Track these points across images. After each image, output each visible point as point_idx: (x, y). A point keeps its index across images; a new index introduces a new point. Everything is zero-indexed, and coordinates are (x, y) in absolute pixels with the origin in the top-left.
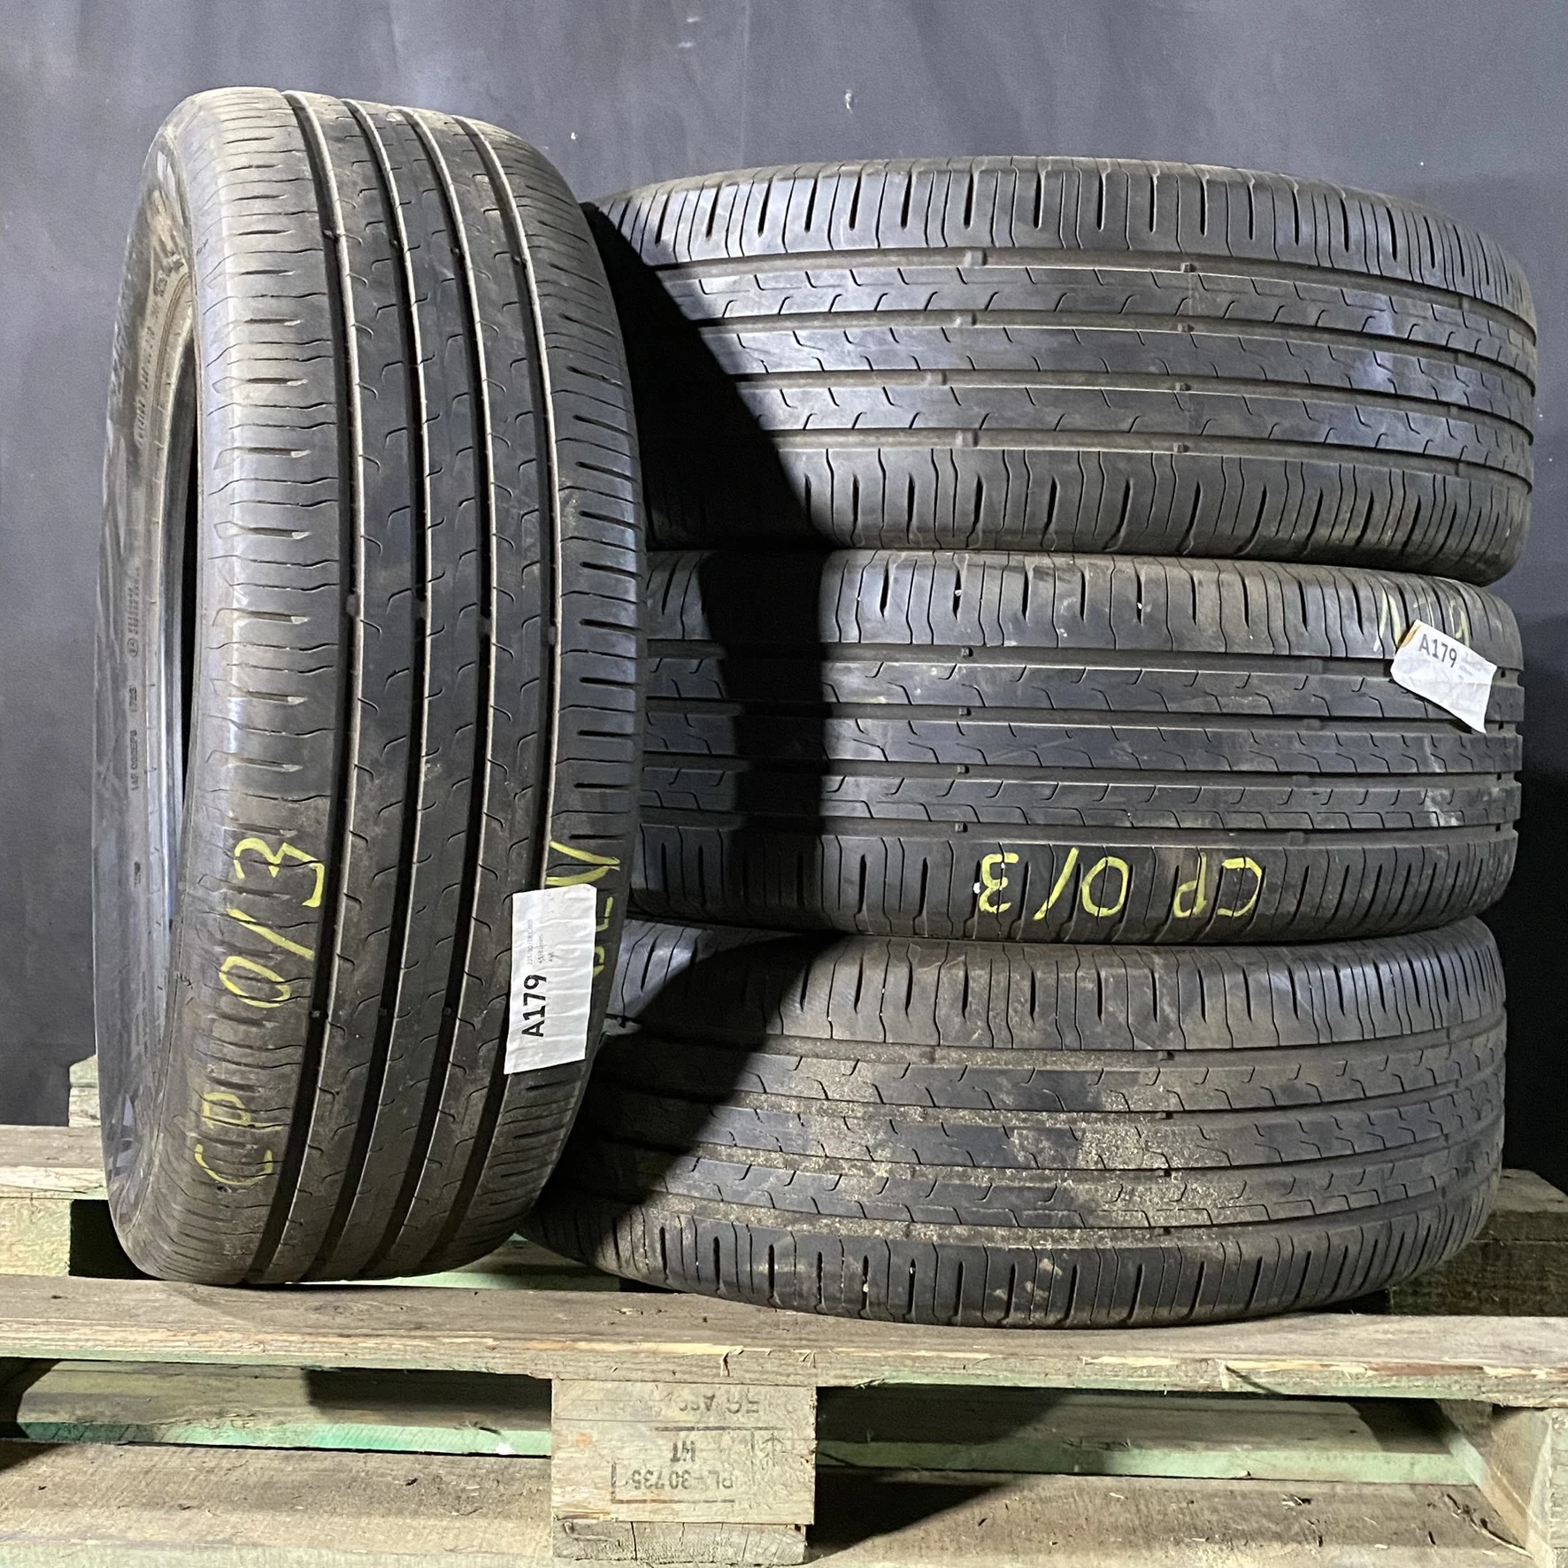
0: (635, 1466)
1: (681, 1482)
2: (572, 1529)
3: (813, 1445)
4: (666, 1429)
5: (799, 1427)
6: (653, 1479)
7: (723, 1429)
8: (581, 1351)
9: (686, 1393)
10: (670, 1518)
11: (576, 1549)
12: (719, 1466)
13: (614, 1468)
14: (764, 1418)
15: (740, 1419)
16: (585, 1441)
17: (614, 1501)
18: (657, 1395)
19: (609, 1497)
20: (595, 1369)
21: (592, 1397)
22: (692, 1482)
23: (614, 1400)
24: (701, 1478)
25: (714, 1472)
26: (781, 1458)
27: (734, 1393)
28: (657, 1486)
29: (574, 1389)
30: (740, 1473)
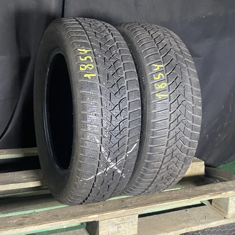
0: (112, 231)
1: (119, 232)
4: (117, 225)
5: (136, 220)
6: (114, 233)
7: (125, 223)
8: (104, 215)
9: (120, 219)
12: (124, 229)
13: (109, 232)
14: (131, 220)
15: (128, 221)
16: (104, 229)
18: (115, 220)
20: (106, 217)
21: (105, 222)
22: (120, 232)
23: (109, 222)
24: (122, 231)
25: (124, 230)
26: (133, 225)
27: (127, 217)
28: (115, 234)
29: (103, 222)
30: (127, 229)
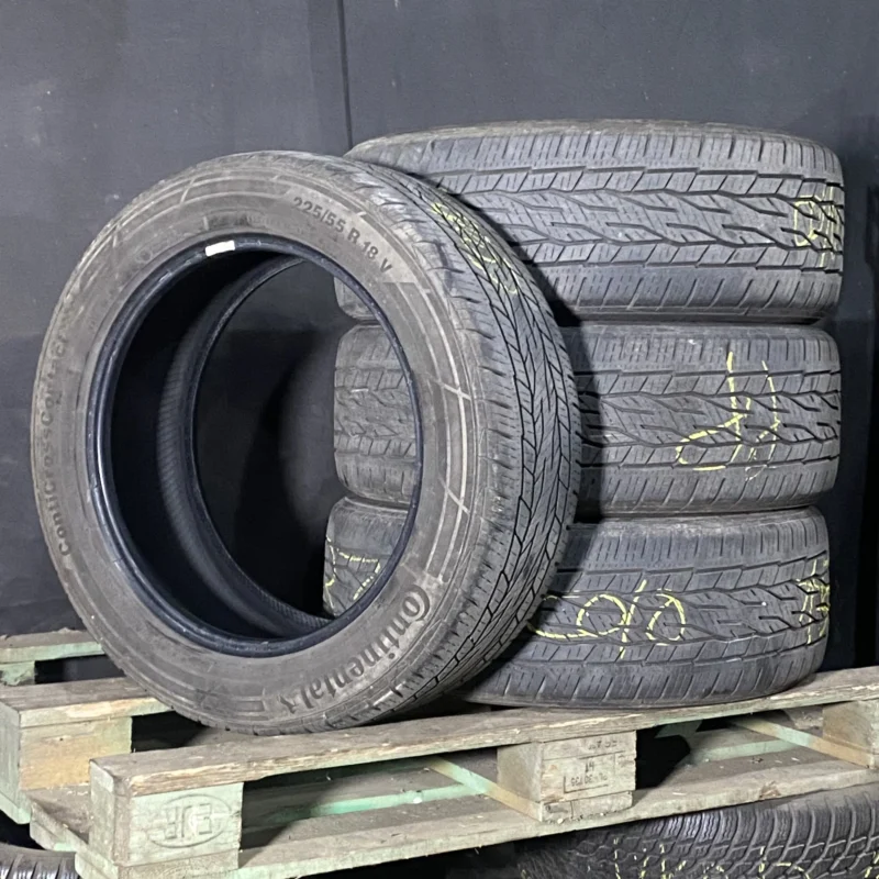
0: (571, 776)
1: (588, 780)
2: (550, 808)
3: (635, 756)
4: (583, 758)
5: (631, 750)
6: (579, 781)
7: (604, 754)
8: (552, 728)
9: (591, 741)
10: (584, 796)
11: (551, 816)
12: (602, 771)
13: (565, 779)
14: (618, 748)
15: (610, 750)
16: (554, 767)
17: (566, 792)
18: (580, 744)
19: (562, 790)
20: (558, 735)
21: (557, 748)
22: (592, 779)
23: (565, 748)
24: (596, 778)
25: (601, 774)
26: (624, 764)
27: (608, 738)
28: (580, 784)
29: (550, 746)
30: (609, 773)
